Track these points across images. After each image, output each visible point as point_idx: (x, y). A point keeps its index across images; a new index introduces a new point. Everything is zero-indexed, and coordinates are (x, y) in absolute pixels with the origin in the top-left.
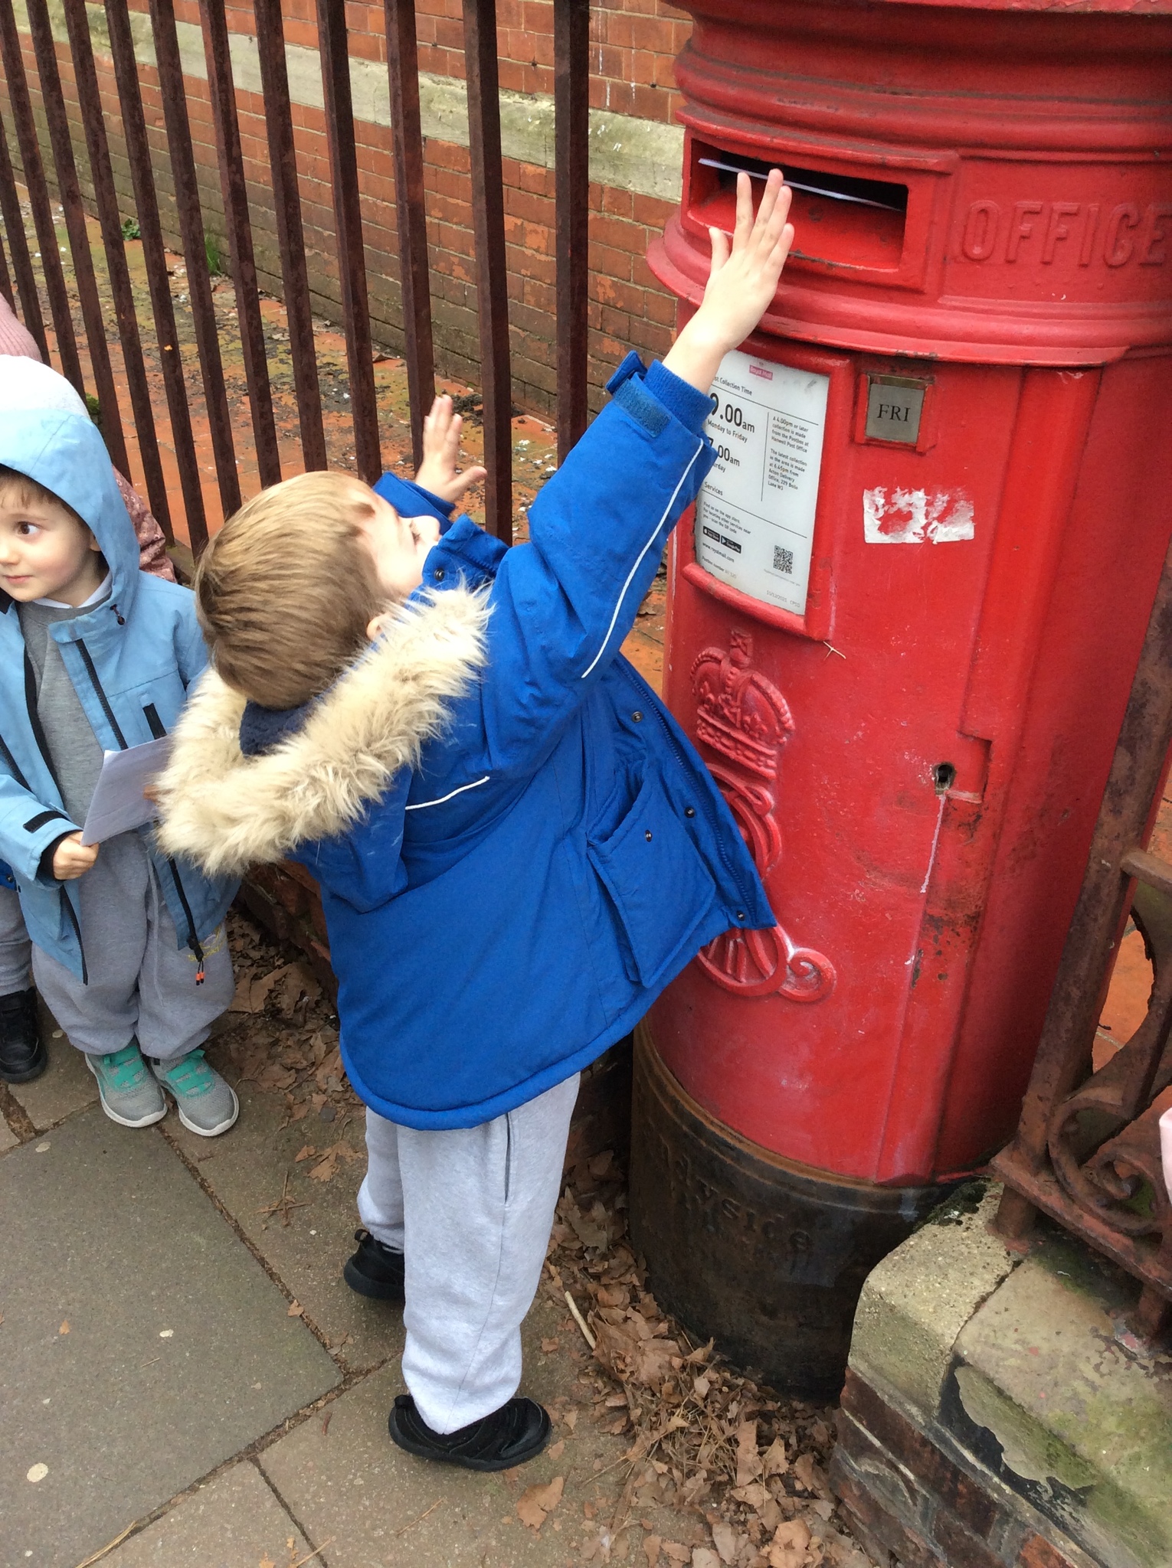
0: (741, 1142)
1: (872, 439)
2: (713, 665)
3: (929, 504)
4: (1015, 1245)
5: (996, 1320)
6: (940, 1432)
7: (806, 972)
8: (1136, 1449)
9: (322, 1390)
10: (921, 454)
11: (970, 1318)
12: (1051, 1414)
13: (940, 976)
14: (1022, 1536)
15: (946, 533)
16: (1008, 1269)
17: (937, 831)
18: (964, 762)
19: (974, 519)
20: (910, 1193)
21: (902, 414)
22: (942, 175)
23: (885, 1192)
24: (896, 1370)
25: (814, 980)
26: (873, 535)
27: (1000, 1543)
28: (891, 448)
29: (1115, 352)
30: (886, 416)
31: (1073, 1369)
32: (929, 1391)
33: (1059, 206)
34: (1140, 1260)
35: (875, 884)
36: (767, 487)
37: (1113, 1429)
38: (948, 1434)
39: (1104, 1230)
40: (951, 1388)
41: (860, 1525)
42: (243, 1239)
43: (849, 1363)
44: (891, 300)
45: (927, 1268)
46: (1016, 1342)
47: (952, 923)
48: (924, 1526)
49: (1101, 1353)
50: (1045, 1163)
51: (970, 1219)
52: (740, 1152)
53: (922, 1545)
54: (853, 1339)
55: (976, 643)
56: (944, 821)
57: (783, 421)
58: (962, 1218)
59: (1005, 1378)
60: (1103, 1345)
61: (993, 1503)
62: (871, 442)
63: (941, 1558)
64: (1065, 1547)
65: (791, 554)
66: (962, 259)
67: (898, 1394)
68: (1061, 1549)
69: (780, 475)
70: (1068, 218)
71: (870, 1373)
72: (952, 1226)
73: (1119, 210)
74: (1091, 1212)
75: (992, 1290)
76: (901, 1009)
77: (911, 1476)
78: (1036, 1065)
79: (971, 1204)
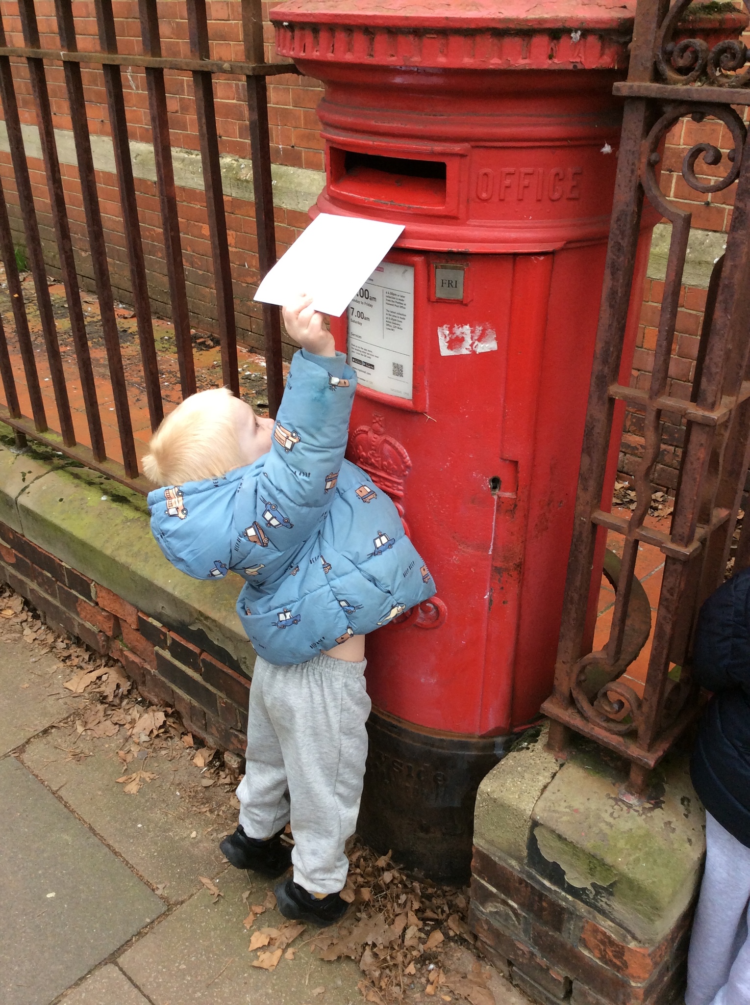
0: (400, 722)
1: (440, 299)
2: (364, 435)
3: (472, 332)
4: (560, 755)
5: (553, 798)
6: (529, 872)
7: (429, 609)
8: (637, 855)
9: (154, 916)
10: (466, 305)
11: (539, 798)
12: (588, 845)
13: (504, 602)
14: (581, 924)
15: (484, 347)
16: (557, 769)
17: (494, 517)
18: (505, 475)
19: (496, 339)
20: (499, 740)
21: (454, 284)
22: (462, 156)
23: (485, 740)
24: (500, 840)
25: (435, 615)
26: (445, 351)
27: (569, 935)
28: (449, 303)
29: (559, 245)
30: (446, 286)
31: (599, 817)
32: (520, 848)
33: (524, 170)
34: (628, 748)
35: (464, 552)
36: (386, 331)
37: (624, 846)
38: (534, 873)
39: (607, 734)
40: (532, 842)
41: (489, 949)
42: (95, 834)
43: (474, 843)
44: (442, 224)
45: (512, 774)
46: (566, 807)
47: (507, 570)
48: (526, 936)
49: (613, 807)
50: (572, 702)
51: (534, 746)
52: (400, 729)
53: (526, 949)
54: (476, 826)
55: (504, 408)
56: (497, 510)
57: (392, 294)
58: (529, 746)
59: (563, 829)
60: (613, 803)
61: (563, 909)
62: (440, 301)
63: (537, 954)
64: (605, 925)
65: (402, 366)
66: (477, 200)
67: (503, 855)
68: (603, 927)
69: (392, 323)
70: (529, 176)
71: (486, 846)
72: (524, 751)
73: (554, 171)
74: (598, 725)
75: (550, 781)
76: (484, 625)
77: (515, 906)
78: (560, 643)
79: (534, 738)
